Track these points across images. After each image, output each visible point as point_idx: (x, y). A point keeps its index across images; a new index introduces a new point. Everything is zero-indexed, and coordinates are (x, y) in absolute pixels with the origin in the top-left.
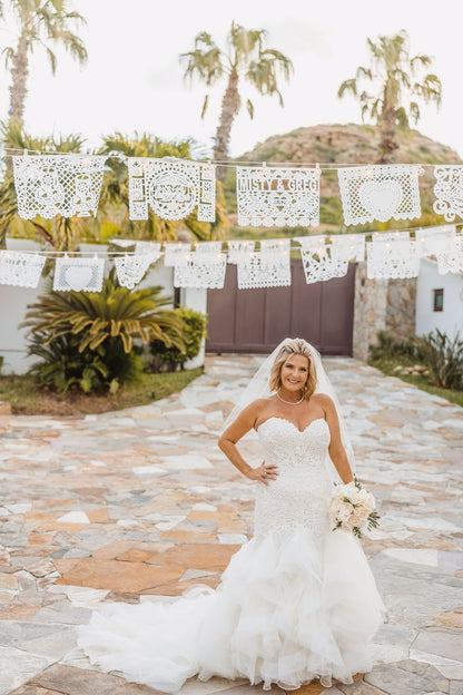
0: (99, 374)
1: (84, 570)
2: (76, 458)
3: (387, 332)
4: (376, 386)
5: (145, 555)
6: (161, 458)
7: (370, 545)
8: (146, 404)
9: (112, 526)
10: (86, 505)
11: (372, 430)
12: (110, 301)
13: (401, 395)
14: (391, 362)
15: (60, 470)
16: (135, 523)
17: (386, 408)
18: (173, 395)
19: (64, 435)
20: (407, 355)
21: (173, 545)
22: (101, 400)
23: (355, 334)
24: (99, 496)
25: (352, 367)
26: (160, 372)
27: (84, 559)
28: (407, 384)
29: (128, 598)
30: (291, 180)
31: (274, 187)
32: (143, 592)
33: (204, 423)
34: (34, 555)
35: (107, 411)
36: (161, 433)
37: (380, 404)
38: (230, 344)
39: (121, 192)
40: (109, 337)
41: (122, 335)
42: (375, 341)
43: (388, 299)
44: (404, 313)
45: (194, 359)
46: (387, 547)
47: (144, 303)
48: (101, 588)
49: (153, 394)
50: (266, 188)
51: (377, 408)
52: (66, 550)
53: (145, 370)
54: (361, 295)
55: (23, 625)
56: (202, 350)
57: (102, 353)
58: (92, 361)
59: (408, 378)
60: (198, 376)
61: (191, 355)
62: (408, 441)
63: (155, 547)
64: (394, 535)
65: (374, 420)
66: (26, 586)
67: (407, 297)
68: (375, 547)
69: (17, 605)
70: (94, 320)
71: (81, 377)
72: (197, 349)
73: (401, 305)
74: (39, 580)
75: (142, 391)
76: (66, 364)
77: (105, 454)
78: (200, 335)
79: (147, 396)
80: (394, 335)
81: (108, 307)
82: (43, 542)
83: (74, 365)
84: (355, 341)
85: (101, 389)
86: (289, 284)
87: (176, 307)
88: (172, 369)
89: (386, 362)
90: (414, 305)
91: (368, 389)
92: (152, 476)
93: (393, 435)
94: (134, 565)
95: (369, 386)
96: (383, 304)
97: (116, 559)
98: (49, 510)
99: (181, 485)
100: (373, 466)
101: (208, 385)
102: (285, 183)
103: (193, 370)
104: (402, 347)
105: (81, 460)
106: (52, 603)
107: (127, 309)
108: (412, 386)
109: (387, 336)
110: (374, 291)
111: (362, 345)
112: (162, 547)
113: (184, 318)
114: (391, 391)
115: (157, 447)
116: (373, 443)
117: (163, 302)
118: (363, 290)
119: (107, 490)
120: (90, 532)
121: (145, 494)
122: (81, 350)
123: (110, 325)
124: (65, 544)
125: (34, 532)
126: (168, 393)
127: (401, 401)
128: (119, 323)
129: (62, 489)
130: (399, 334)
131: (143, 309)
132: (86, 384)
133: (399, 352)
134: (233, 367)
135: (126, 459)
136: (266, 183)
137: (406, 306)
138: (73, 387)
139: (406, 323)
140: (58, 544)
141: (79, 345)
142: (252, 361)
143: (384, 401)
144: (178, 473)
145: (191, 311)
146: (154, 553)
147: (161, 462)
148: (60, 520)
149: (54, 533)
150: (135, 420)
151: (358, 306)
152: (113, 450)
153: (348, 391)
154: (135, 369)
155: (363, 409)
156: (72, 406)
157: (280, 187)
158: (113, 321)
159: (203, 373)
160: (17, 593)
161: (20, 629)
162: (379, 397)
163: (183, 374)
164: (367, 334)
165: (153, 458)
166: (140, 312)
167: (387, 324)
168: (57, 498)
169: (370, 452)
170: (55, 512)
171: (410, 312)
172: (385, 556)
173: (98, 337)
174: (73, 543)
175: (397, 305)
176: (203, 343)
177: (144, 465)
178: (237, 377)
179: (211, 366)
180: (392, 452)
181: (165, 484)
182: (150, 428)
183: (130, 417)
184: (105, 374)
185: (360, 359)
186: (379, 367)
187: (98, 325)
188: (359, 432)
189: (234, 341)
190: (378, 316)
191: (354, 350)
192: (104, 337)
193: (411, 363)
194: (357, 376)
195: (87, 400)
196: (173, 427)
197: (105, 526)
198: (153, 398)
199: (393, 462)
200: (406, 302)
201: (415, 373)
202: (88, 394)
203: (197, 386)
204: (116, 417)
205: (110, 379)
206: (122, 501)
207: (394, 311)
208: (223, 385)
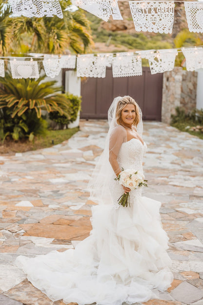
0: (23, 130)
1: (37, 229)
2: (17, 175)
3: (181, 107)
4: (176, 137)
5: (69, 222)
6: (64, 175)
7: (188, 216)
8: (49, 147)
9: (47, 208)
10: (29, 198)
11: (176, 160)
12: (29, 88)
13: (190, 142)
14: (184, 124)
15: (9, 181)
16: (58, 206)
17: (183, 149)
18: (64, 142)
19: (6, 163)
20: (192, 120)
21: (82, 217)
22: (24, 145)
23: (163, 108)
24: (35, 193)
25: (162, 127)
26: (56, 130)
27: (36, 224)
28: (193, 136)
29: (65, 242)
30: (159, 8)
31: (150, 12)
32: (72, 239)
33: (83, 157)
34: (8, 222)
35: (27, 151)
36: (59, 162)
37: (179, 146)
38: (93, 114)
39: (34, 25)
40: (29, 109)
41: (36, 108)
42: (174, 113)
43: (182, 88)
44: (190, 97)
45: (74, 122)
46: (197, 217)
47: (47, 90)
48: (49, 237)
49: (53, 141)
50: (145, 12)
51: (178, 148)
52: (24, 220)
53: (48, 128)
54: (167, 87)
55: (12, 255)
56: (78, 117)
57: (24, 118)
58: (18, 123)
59: (193, 133)
60: (77, 131)
61: (72, 120)
62: (197, 166)
63: (73, 218)
64: (200, 211)
65: (177, 155)
66: (8, 237)
67: (192, 87)
68: (192, 217)
69: (6, 246)
70: (19, 99)
71: (12, 132)
72: (76, 116)
73: (188, 92)
74: (14, 234)
75: (46, 140)
76: (4, 124)
77: (32, 173)
78: (77, 109)
79: (49, 143)
80: (184, 109)
81: (27, 92)
82: (11, 215)
83: (9, 125)
84: (163, 112)
85: (24, 139)
86: (141, 74)
87: (63, 92)
88: (61, 128)
89: (181, 124)
90: (195, 92)
91: (171, 138)
92: (61, 184)
93: (188, 163)
94: (63, 226)
95: (172, 137)
96: (179, 91)
97: (53, 224)
98: (9, 200)
99: (79, 188)
100: (180, 178)
101: (82, 137)
102: (155, 10)
103: (73, 129)
104: (189, 116)
105: (20, 176)
106: (25, 244)
107: (37, 94)
108: (196, 137)
109: (181, 110)
110: (174, 84)
111: (167, 115)
112: (77, 218)
113: (69, 99)
114: (184, 139)
115: (59, 169)
116: (178, 167)
117: (57, 90)
118: (167, 84)
119: (39, 190)
120: (34, 211)
121: (60, 192)
122: (13, 116)
123: (29, 102)
124: (23, 217)
125: (4, 211)
126: (61, 141)
127: (191, 145)
128: (34, 101)
129: (14, 190)
130: (187, 108)
131: (46, 93)
132: (16, 136)
133: (188, 118)
134: (96, 127)
135: (44, 176)
136: (145, 10)
137: (191, 93)
138: (8, 138)
139: (191, 102)
140: (19, 217)
141: (12, 114)
142: (105, 124)
143: (182, 145)
144: (75, 182)
145: (72, 95)
146: (73, 221)
147: (64, 177)
148: (17, 205)
149: (16, 211)
150: (44, 156)
151: (165, 93)
152: (35, 171)
153: (161, 140)
154: (43, 127)
155: (170, 149)
156: (8, 148)
157: (153, 12)
158: (30, 100)
159: (79, 130)
160: (4, 240)
161: (11, 257)
162: (178, 143)
163: (68, 131)
164: (170, 109)
165: (59, 175)
166: (44, 95)
167: (181, 103)
168: (11, 194)
169: (177, 171)
170: (13, 201)
171: (193, 97)
172: (197, 222)
173: (22, 109)
174: (27, 216)
175: (186, 93)
176: (78, 114)
177: (55, 178)
178: (98, 132)
179: (83, 126)
180: (189, 171)
181: (69, 187)
182: (53, 160)
183: (41, 154)
184: (26, 130)
185: (166, 123)
186: (177, 127)
187: (22, 103)
188: (170, 162)
189: (96, 113)
190: (176, 98)
191: (163, 117)
192: (26, 109)
193: (194, 124)
194: (165, 132)
195: (16, 145)
196: (65, 159)
197: (42, 208)
198: (53, 144)
199: (191, 176)
200: (191, 91)
201: (197, 130)
202: (16, 142)
203: (77, 137)
204: (33, 154)
205: (29, 133)
206: (48, 196)
207: (184, 96)
208: (91, 137)
